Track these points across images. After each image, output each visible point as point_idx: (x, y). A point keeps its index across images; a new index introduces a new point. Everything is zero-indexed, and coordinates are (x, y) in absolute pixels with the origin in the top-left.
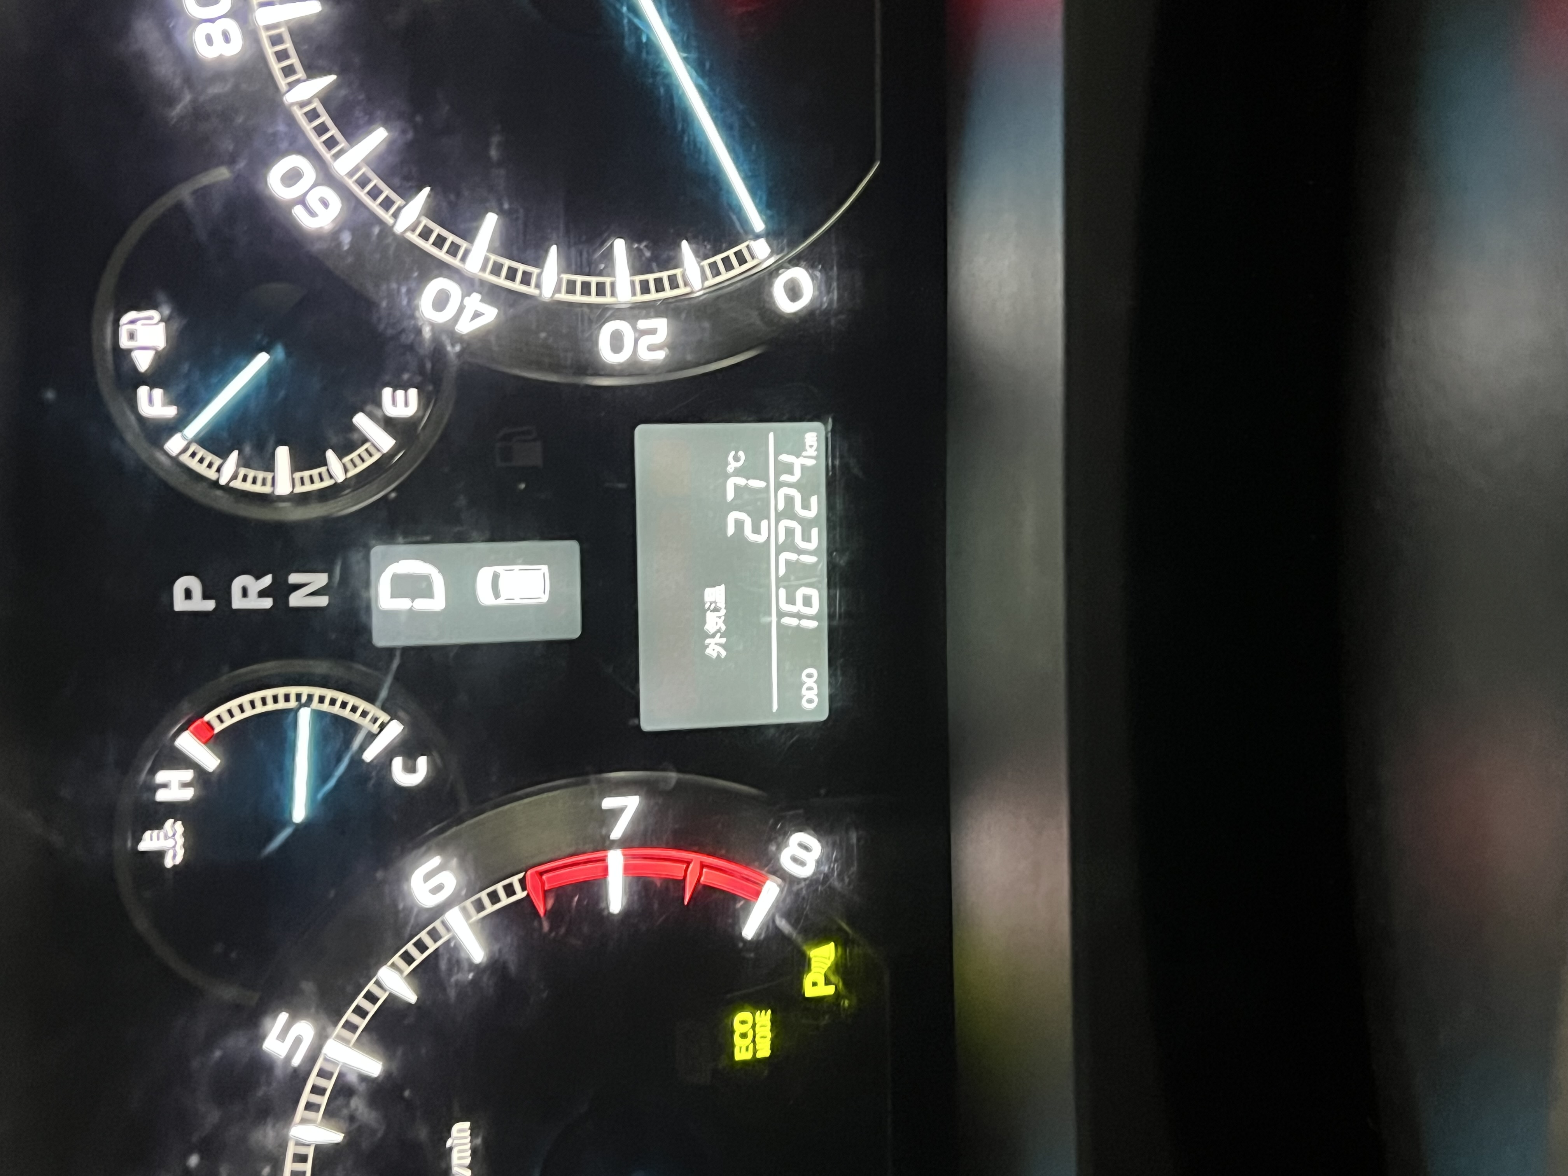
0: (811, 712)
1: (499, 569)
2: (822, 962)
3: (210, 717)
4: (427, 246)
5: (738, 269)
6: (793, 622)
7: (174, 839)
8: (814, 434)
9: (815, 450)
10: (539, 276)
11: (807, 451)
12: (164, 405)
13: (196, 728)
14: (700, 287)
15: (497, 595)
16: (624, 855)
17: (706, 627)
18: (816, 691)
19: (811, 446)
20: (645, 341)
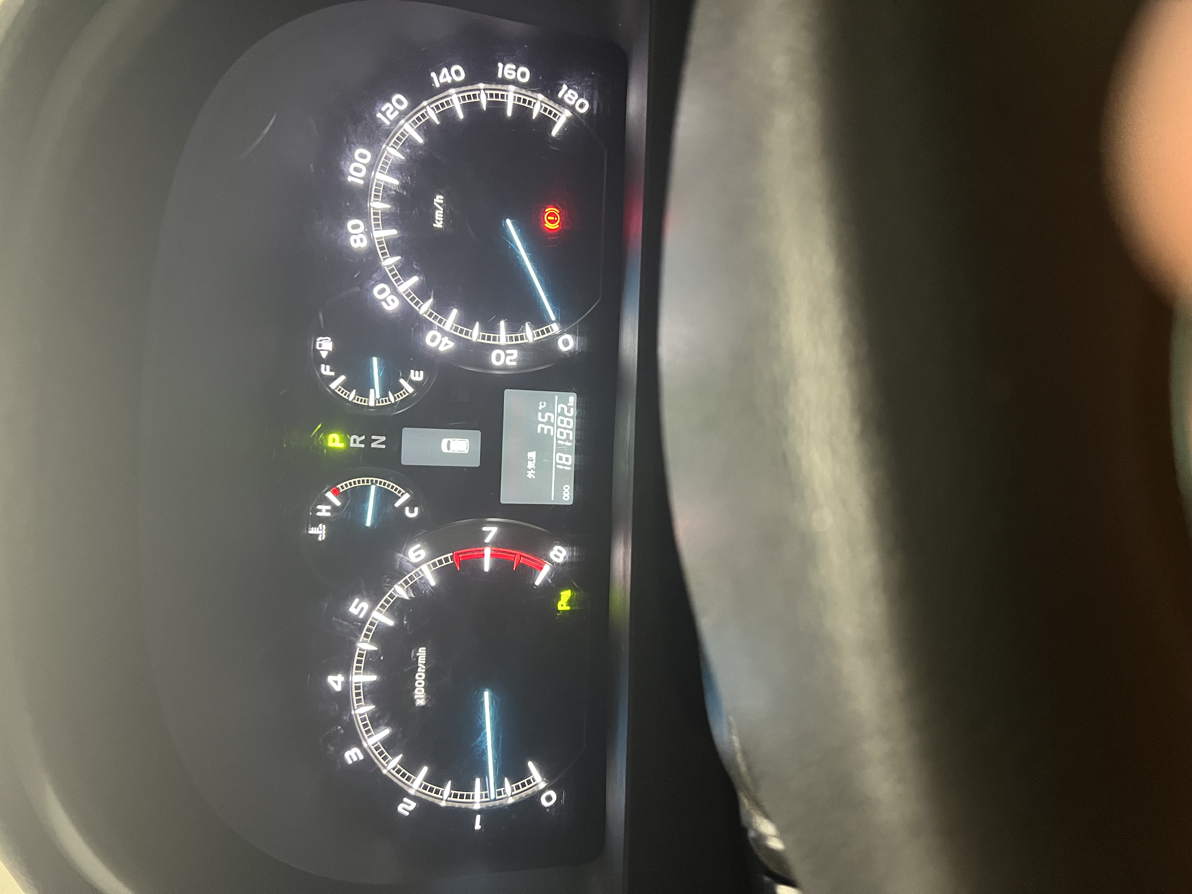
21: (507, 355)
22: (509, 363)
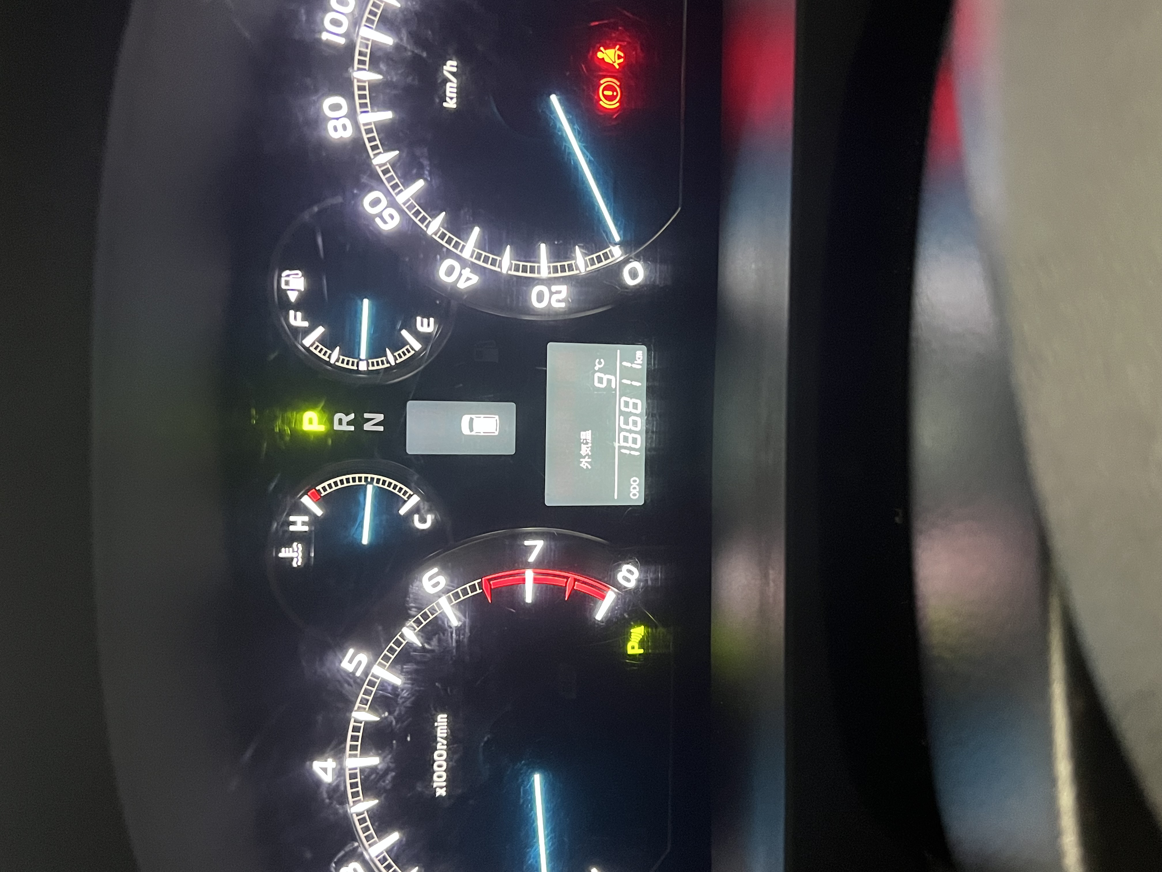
0: (636, 500)
1: (473, 416)
2: (636, 636)
3: (319, 487)
4: (443, 243)
5: (604, 262)
6: (627, 452)
7: (298, 553)
8: (641, 352)
9: (642, 361)
10: (500, 261)
11: (636, 361)
12: (302, 320)
13: (312, 494)
14: (584, 271)
15: (471, 430)
16: (534, 572)
17: (581, 452)
18: (638, 489)
19: (639, 358)
20: (555, 297)
21: (551, 293)
22: (556, 305)
